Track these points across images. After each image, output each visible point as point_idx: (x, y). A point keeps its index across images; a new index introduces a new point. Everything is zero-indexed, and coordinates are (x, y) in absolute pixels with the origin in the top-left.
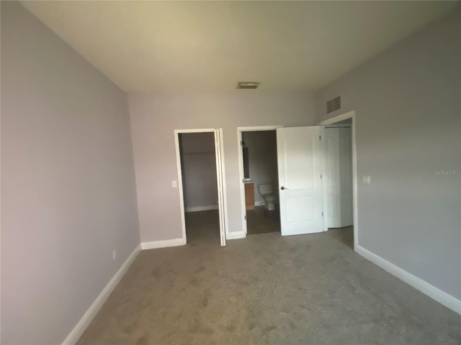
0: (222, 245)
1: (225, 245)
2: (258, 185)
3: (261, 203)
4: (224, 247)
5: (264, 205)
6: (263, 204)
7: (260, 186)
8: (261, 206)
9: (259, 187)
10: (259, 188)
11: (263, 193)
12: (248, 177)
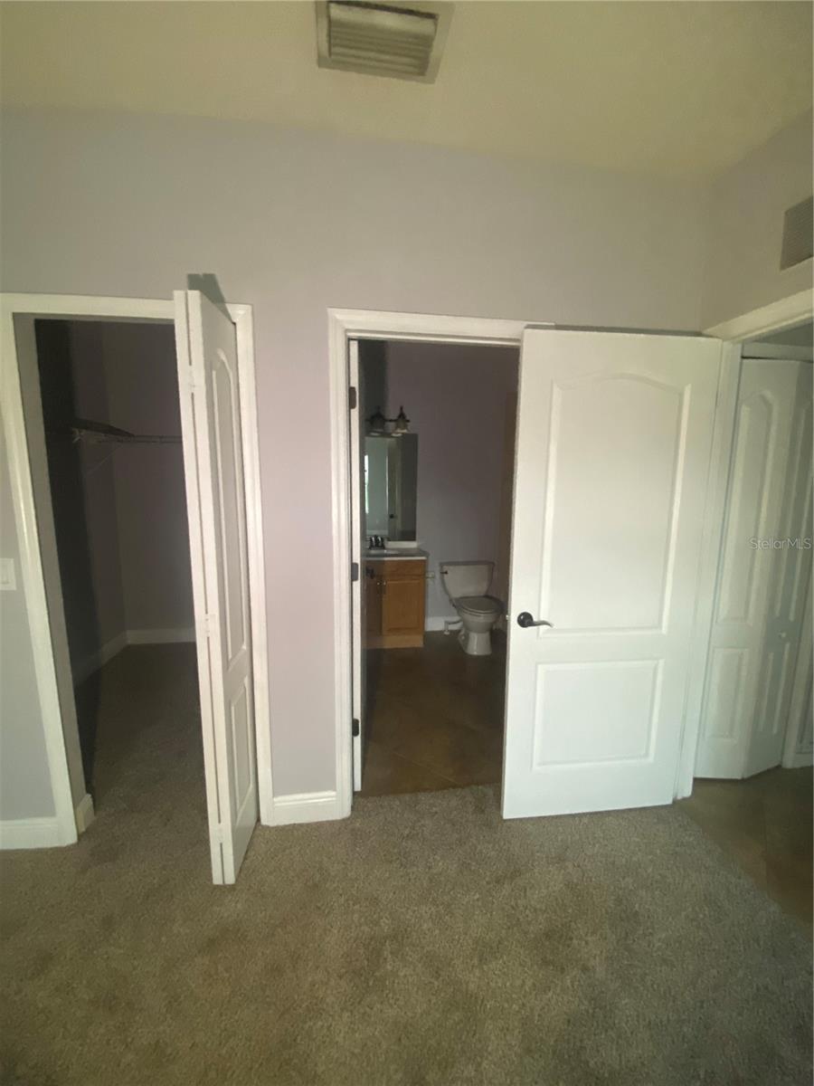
0: (217, 880)
1: (230, 879)
2: (442, 565)
3: (448, 623)
4: (225, 889)
5: (459, 631)
6: (454, 627)
7: (446, 568)
8: (446, 633)
9: (446, 573)
10: (445, 575)
11: (457, 592)
12: (410, 536)
